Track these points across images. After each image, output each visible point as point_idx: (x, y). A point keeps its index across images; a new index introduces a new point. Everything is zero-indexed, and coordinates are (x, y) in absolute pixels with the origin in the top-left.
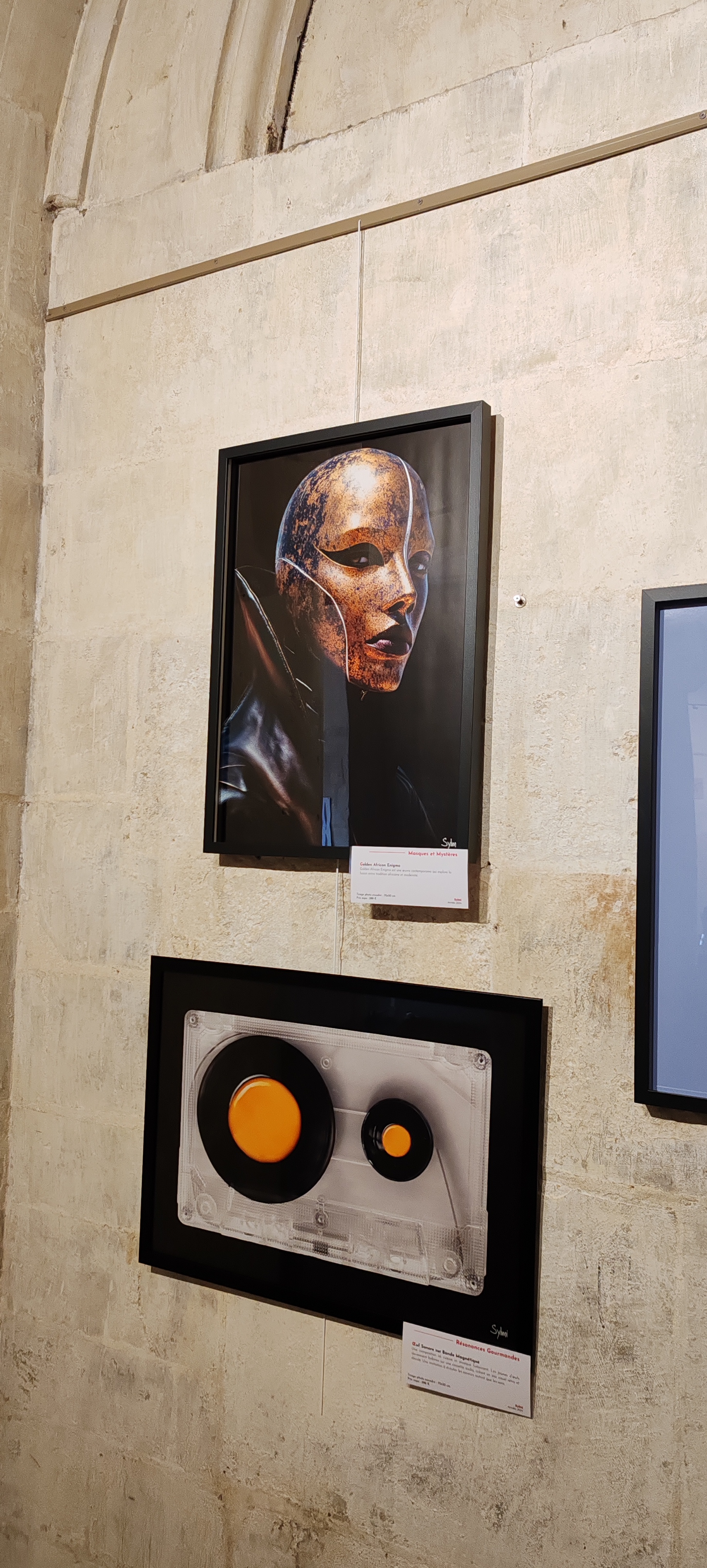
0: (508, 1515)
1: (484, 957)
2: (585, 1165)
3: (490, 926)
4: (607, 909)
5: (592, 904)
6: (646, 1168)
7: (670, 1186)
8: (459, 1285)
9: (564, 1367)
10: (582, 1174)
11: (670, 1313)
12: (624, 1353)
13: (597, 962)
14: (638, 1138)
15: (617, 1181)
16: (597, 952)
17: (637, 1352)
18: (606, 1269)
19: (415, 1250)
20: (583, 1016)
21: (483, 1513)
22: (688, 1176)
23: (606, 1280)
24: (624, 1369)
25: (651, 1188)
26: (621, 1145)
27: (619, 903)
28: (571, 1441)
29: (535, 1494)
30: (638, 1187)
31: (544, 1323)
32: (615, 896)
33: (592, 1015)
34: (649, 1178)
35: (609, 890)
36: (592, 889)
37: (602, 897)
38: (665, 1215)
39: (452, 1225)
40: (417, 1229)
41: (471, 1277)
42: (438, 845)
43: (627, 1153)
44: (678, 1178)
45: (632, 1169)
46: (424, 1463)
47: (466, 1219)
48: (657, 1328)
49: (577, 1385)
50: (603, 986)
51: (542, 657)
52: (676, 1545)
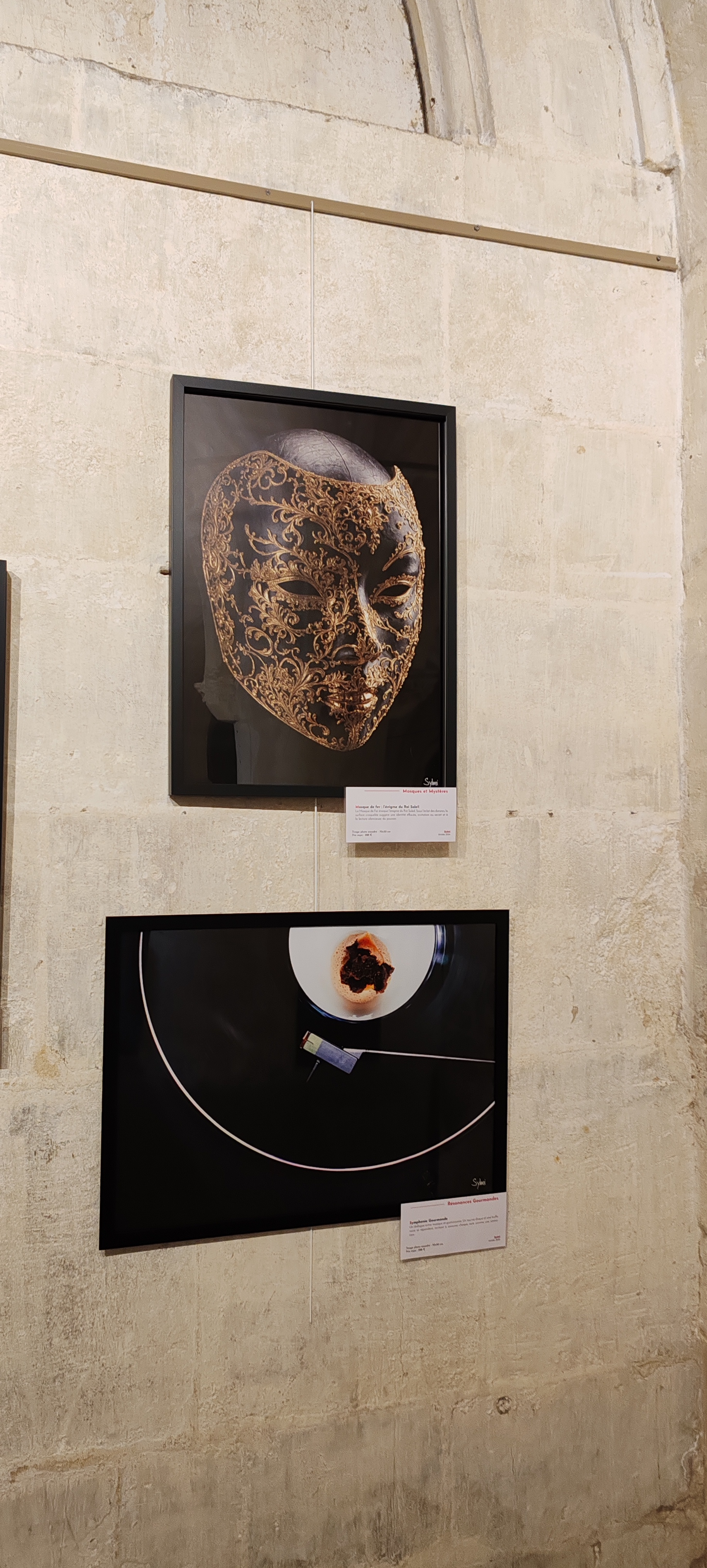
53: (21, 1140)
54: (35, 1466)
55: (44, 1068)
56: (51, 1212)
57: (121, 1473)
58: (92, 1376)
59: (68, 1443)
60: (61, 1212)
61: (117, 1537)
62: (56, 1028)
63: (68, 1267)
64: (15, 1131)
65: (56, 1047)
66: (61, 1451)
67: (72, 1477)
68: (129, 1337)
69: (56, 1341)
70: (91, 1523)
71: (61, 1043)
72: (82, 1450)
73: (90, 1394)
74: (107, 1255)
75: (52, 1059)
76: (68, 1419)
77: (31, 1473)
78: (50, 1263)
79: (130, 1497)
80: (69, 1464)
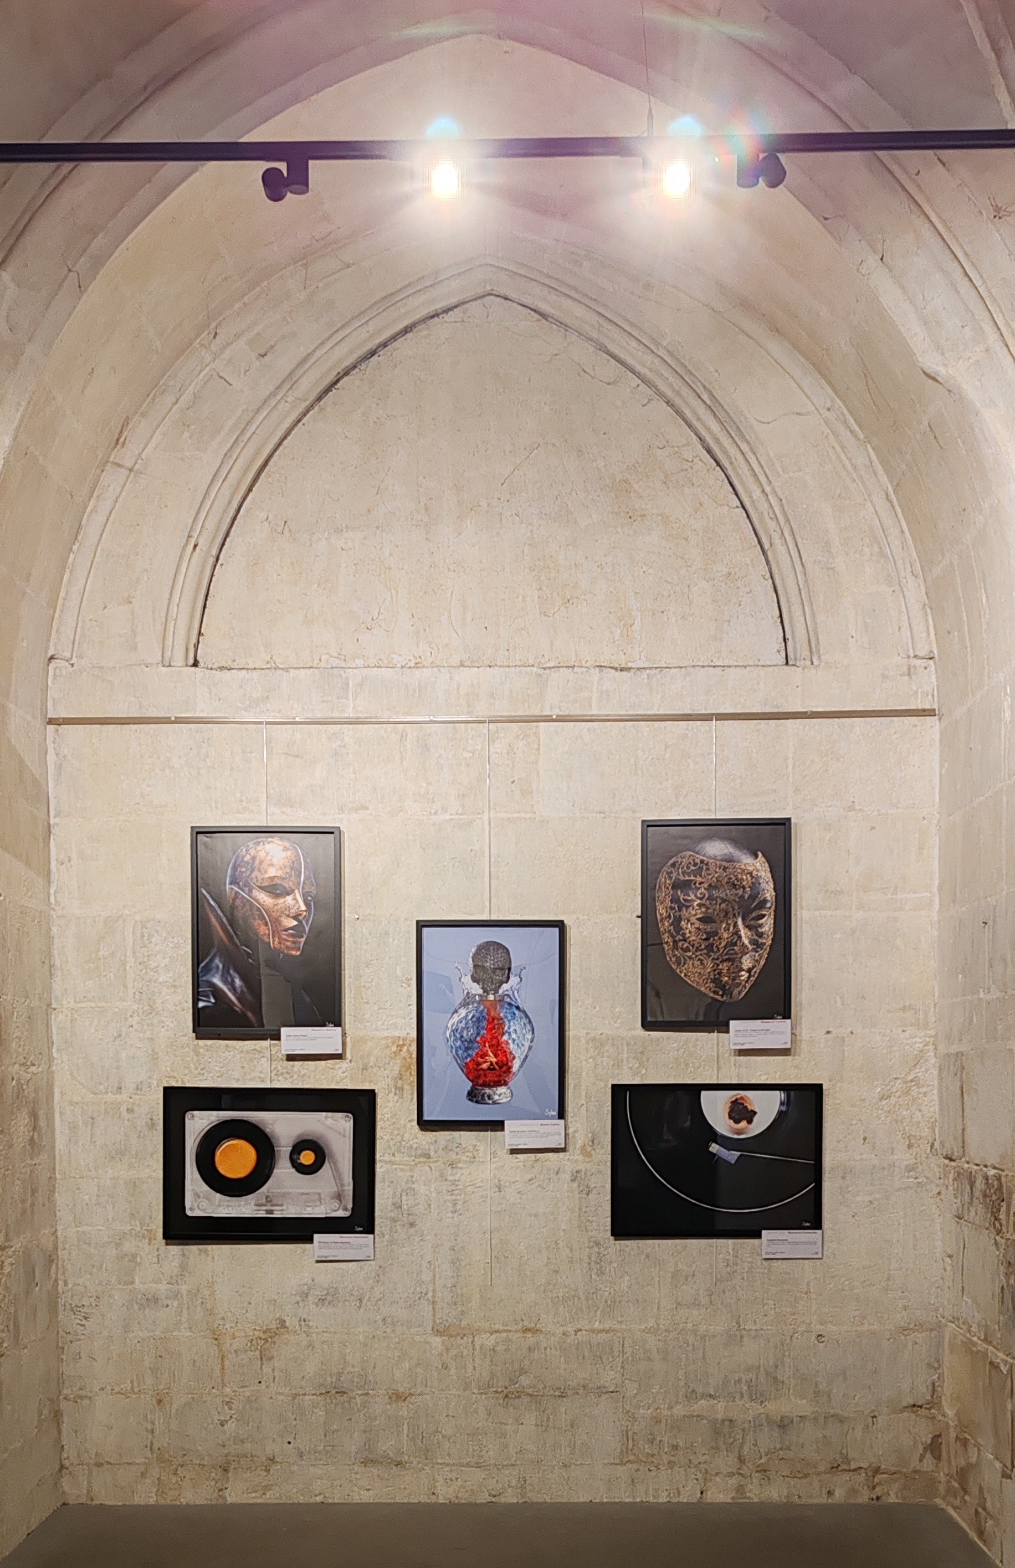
0: (364, 1301)
1: (345, 1075)
2: (394, 1155)
3: (348, 1061)
4: (401, 1050)
5: (394, 1049)
6: (419, 1152)
7: (429, 1158)
8: (341, 1213)
9: (387, 1237)
10: (393, 1159)
11: (430, 1205)
12: (412, 1225)
13: (397, 1072)
14: (415, 1141)
15: (408, 1159)
16: (397, 1068)
17: (417, 1223)
18: (404, 1194)
19: (318, 1203)
20: (392, 1095)
21: (353, 1304)
22: (436, 1152)
23: (404, 1198)
24: (412, 1231)
25: (422, 1159)
26: (408, 1144)
27: (406, 1048)
28: (391, 1264)
29: (376, 1289)
30: (417, 1160)
31: (377, 1221)
32: (404, 1045)
33: (395, 1094)
34: (420, 1156)
35: (401, 1043)
36: (393, 1043)
37: (398, 1046)
38: (427, 1169)
39: (336, 1189)
40: (319, 1194)
41: (346, 1209)
42: (324, 1025)
43: (411, 1147)
44: (432, 1154)
45: (413, 1153)
46: (325, 1292)
47: (342, 1185)
48: (425, 1212)
49: (392, 1242)
50: (400, 1082)
51: (368, 943)
52: (434, 1291)
53: (575, 1185)
54: (586, 1330)
55: (585, 1152)
56: (590, 1218)
57: (624, 1338)
58: (610, 1293)
59: (600, 1322)
60: (594, 1218)
61: (622, 1367)
62: (590, 1135)
63: (598, 1244)
64: (573, 1181)
65: (590, 1143)
66: (597, 1325)
67: (602, 1337)
68: (627, 1278)
69: (593, 1276)
70: (611, 1359)
71: (593, 1142)
72: (607, 1326)
73: (609, 1302)
74: (616, 1240)
75: (589, 1149)
76: (599, 1312)
77: (584, 1332)
78: (589, 1241)
79: (628, 1350)
80: (601, 1331)
